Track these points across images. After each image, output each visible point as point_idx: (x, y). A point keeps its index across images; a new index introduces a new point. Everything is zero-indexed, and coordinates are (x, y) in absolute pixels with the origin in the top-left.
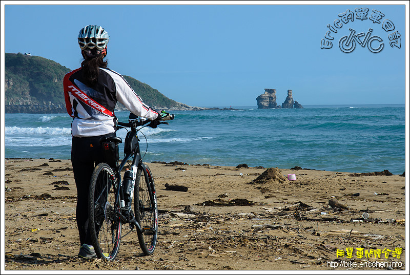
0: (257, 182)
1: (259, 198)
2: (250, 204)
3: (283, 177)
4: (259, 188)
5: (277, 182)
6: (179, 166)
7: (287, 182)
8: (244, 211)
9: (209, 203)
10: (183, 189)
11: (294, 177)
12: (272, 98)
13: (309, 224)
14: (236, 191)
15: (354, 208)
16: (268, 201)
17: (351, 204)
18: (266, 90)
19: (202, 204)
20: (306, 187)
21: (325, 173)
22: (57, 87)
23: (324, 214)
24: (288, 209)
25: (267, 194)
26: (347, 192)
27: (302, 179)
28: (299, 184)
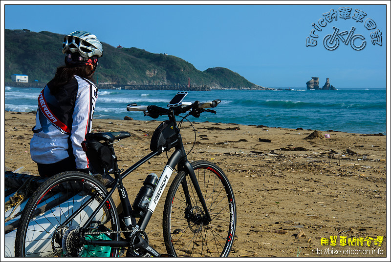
0: (308, 138)
1: (310, 147)
2: (305, 150)
3: (323, 136)
4: (309, 142)
5: (319, 139)
6: (264, 128)
7: (325, 138)
8: (302, 153)
9: (283, 149)
10: (269, 141)
11: (328, 136)
12: (316, 83)
13: (335, 161)
14: (297, 143)
15: (360, 153)
16: (314, 148)
17: (359, 151)
18: (313, 78)
19: (280, 149)
20: (335, 142)
21: (346, 134)
22: (183, 74)
23: (344, 156)
24: (325, 153)
25: (314, 145)
26: (357, 145)
27: (333, 137)
28: (331, 140)
